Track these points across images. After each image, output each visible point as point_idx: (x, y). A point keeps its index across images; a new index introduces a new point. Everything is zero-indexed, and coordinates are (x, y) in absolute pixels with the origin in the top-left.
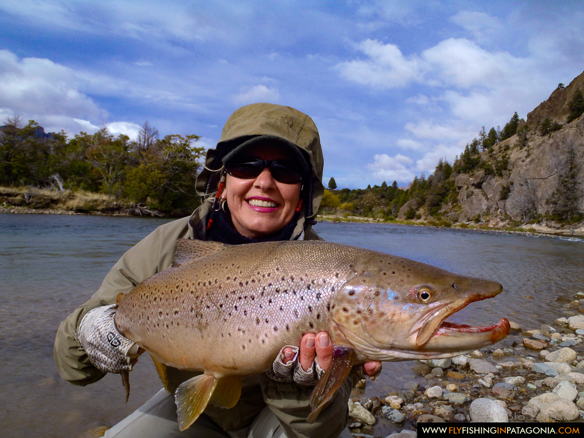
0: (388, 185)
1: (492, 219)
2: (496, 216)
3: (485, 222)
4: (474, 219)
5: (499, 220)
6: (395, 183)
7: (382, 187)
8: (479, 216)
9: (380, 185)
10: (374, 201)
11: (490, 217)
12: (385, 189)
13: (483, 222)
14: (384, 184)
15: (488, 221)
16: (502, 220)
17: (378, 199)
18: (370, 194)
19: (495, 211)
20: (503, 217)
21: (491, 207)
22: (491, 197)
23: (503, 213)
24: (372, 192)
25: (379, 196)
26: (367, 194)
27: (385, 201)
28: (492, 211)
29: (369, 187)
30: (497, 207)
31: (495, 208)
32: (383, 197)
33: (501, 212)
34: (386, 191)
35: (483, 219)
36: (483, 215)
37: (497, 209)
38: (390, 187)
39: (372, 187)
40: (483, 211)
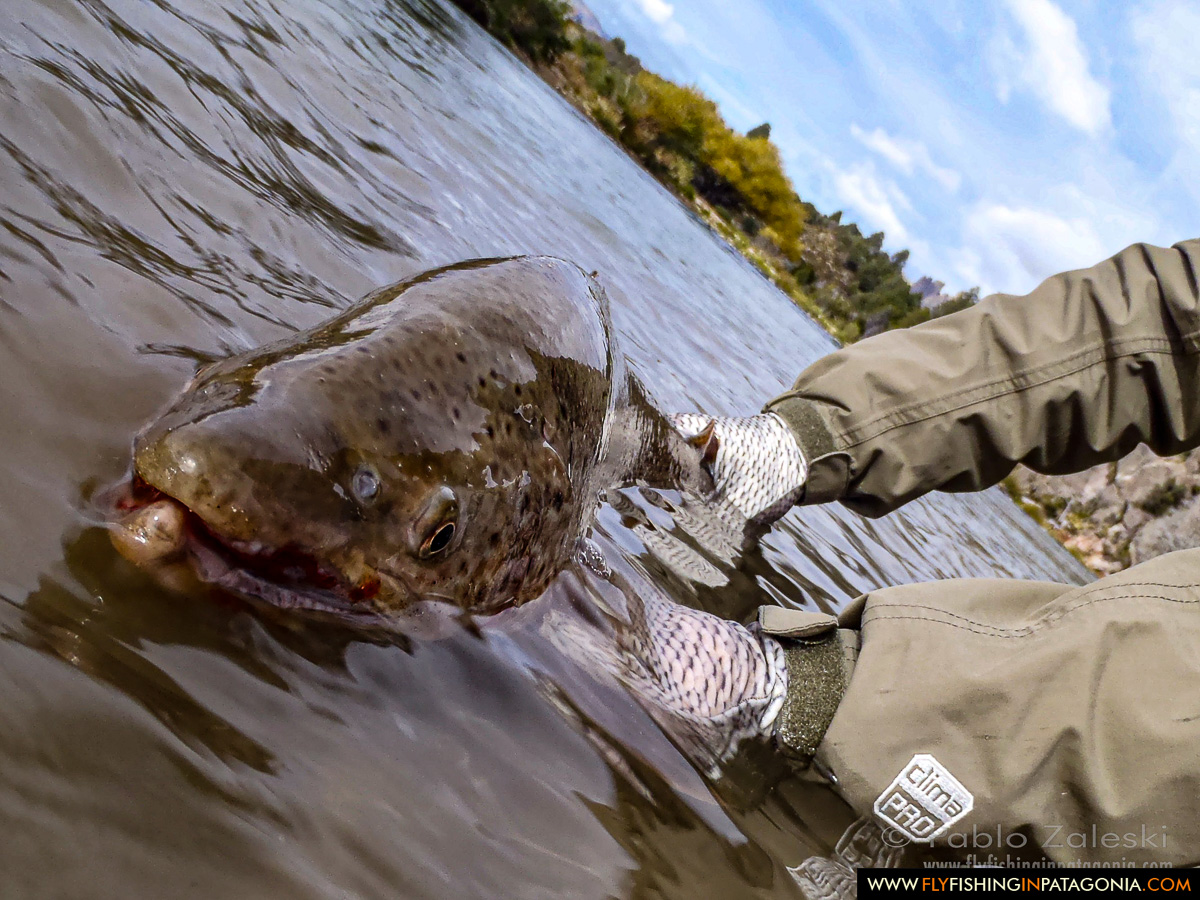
0: (883, 249)
1: (1084, 534)
2: (1100, 536)
3: (1066, 528)
4: (1045, 500)
5: (1099, 548)
6: (903, 256)
7: (868, 241)
8: (1063, 504)
9: (866, 234)
10: (825, 259)
11: (1086, 525)
12: (872, 252)
13: (1060, 523)
14: (878, 239)
15: (1073, 531)
16: (1106, 554)
17: (837, 262)
18: (827, 236)
19: (1106, 520)
20: (1113, 549)
21: (1106, 506)
22: (1124, 482)
23: (1121, 542)
24: (836, 236)
25: (844, 257)
26: (821, 231)
27: (851, 280)
28: (1101, 515)
29: (837, 216)
30: (1118, 516)
31: (1113, 516)
32: (852, 266)
33: (1118, 535)
34: (869, 258)
35: (1068, 518)
36: (1073, 509)
37: (1114, 520)
38: (885, 256)
39: (844, 221)
40: (1079, 500)
